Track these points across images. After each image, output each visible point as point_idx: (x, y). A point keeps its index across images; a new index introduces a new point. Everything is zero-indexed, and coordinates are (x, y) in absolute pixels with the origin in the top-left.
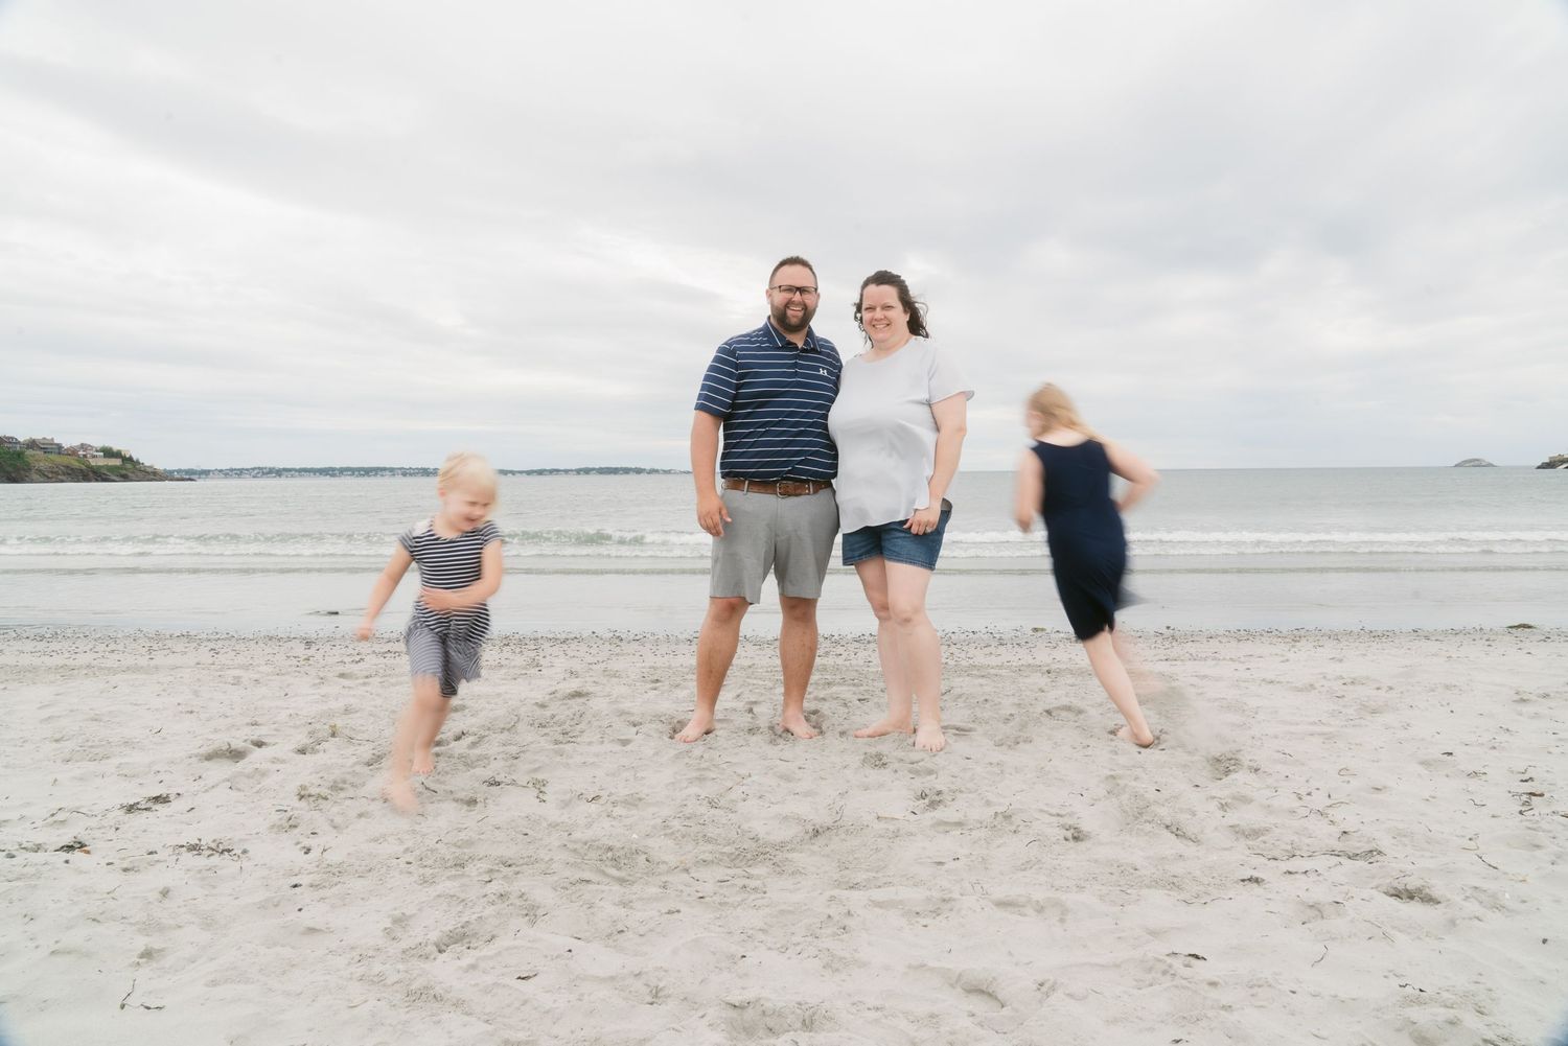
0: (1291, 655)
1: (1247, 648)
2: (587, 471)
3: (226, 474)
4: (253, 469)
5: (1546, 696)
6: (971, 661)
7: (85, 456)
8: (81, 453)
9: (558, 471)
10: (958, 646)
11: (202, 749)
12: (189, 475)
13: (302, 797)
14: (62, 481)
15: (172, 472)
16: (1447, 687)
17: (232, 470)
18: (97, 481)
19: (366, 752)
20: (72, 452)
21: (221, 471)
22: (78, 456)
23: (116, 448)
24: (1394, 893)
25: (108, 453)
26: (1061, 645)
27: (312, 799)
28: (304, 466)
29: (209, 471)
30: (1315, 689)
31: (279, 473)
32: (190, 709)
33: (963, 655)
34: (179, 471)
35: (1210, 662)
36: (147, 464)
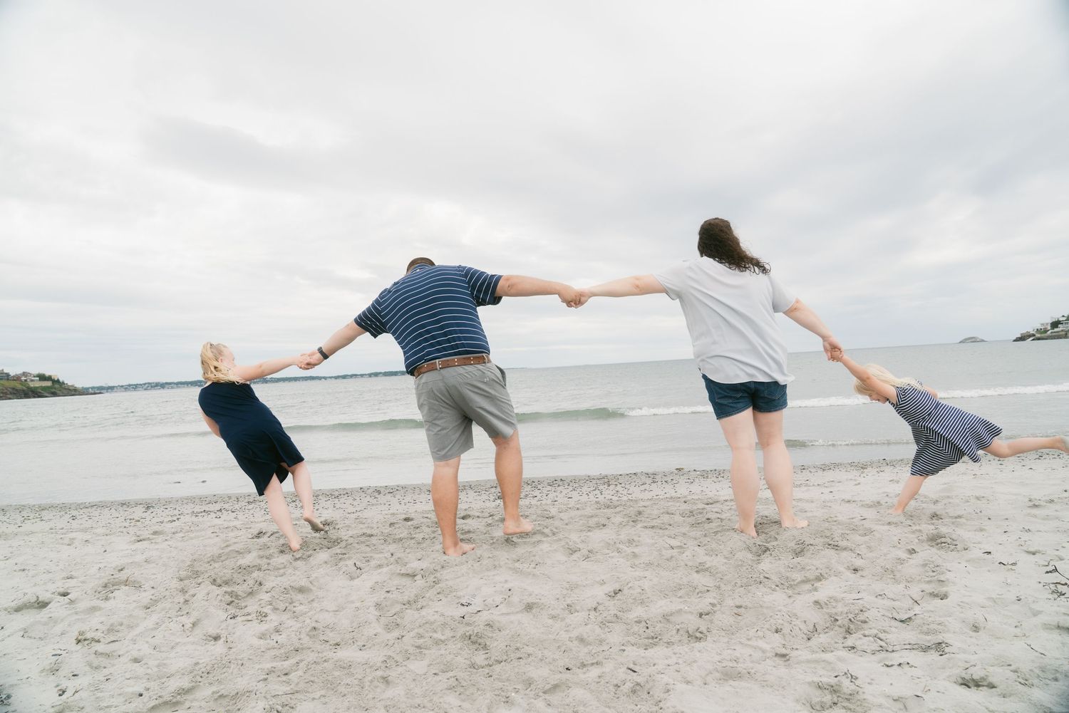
0: (861, 480)
1: (830, 475)
2: (376, 375)
3: (126, 389)
4: (145, 384)
5: (1052, 501)
6: (630, 497)
7: (26, 380)
8: (23, 378)
9: (356, 375)
10: (623, 485)
11: (16, 602)
12: (98, 391)
13: (79, 641)
14: (10, 399)
15: (88, 388)
16: (978, 498)
17: (130, 385)
18: (34, 397)
19: (145, 597)
20: (17, 378)
21: (122, 386)
22: (21, 380)
23: (47, 374)
24: (963, 682)
25: (42, 377)
26: (697, 480)
27: (86, 642)
28: (180, 381)
29: (114, 387)
30: (881, 505)
31: (162, 386)
32: (22, 568)
33: (625, 492)
34: (93, 388)
35: (804, 489)
36: (69, 384)
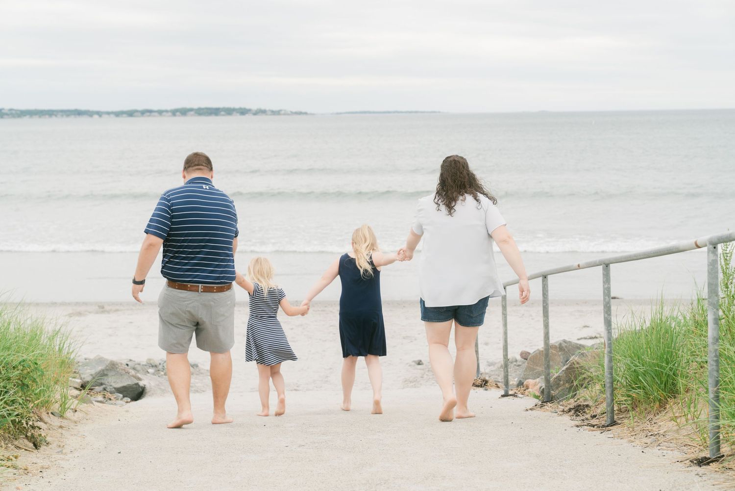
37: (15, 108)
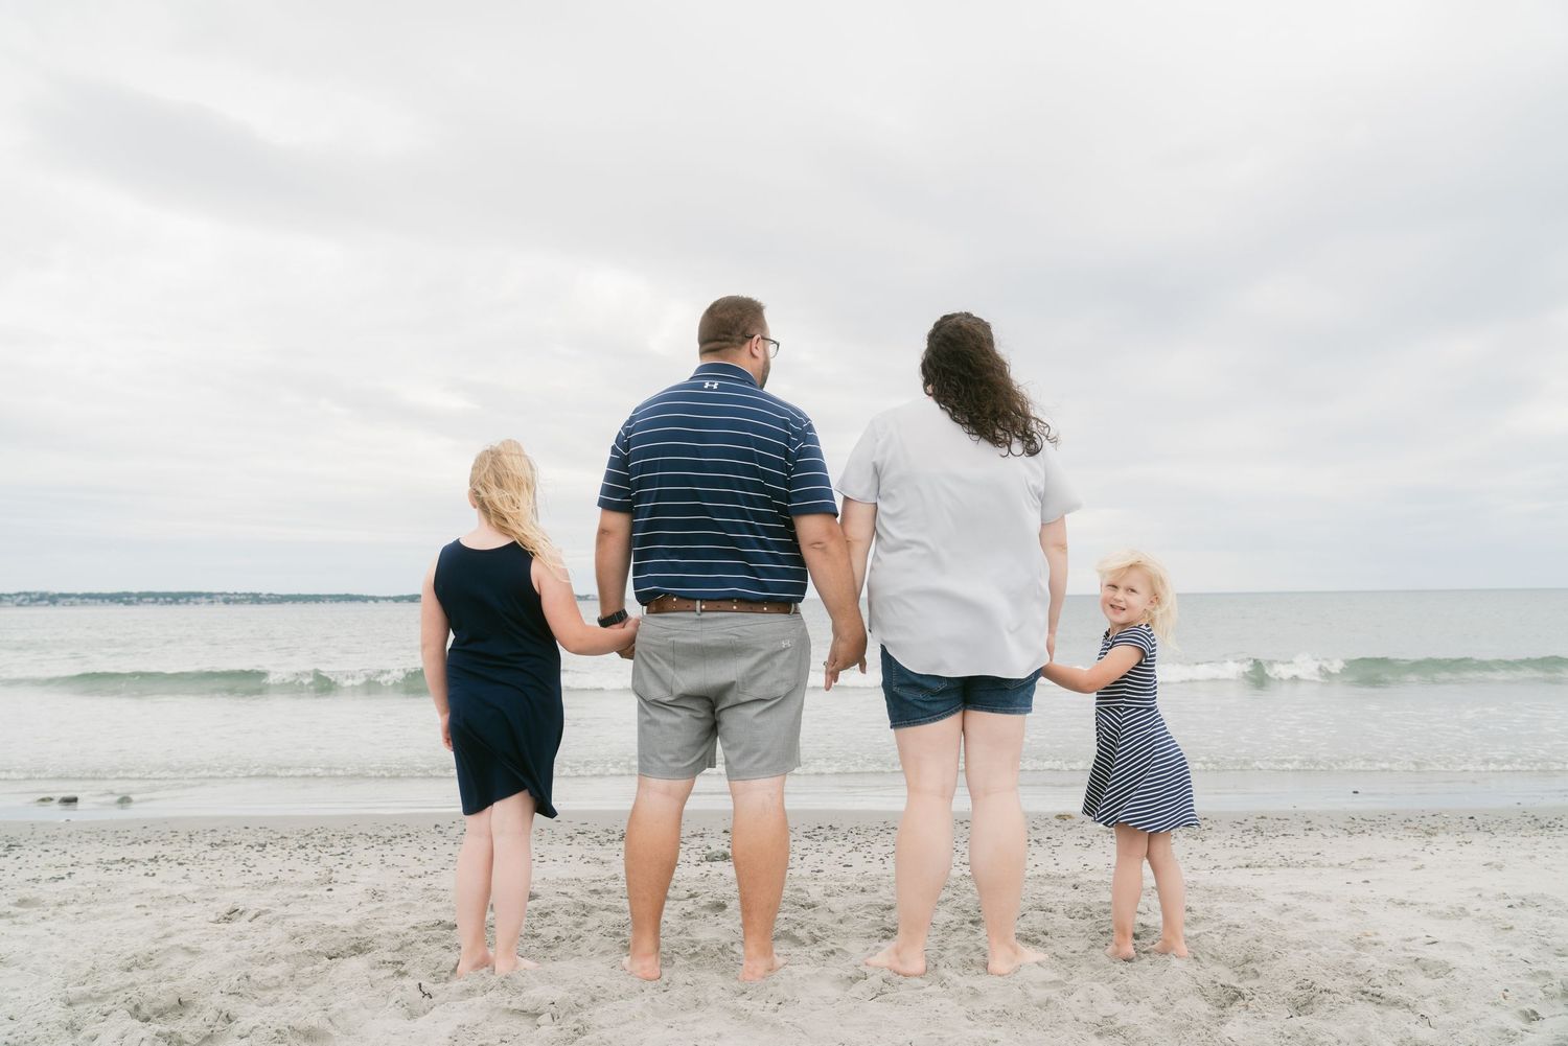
0: (1426, 858)
1: (1364, 845)
4: (18, 594)
30: (1468, 915)
35: (1311, 871)
37: (275, 592)
